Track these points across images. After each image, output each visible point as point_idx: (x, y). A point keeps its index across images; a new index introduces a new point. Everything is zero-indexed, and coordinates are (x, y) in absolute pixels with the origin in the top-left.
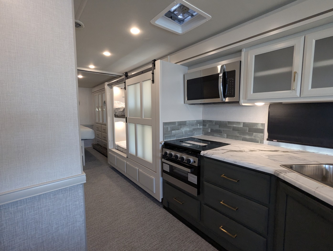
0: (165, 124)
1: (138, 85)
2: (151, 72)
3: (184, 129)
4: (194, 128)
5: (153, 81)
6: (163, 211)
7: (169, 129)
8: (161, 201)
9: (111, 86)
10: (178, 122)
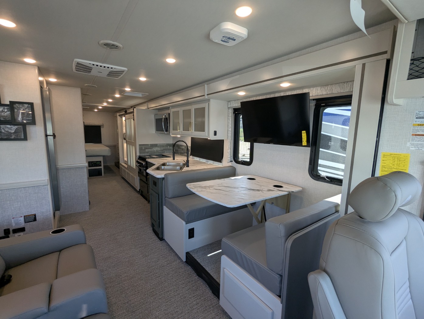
0: (140, 145)
1: (130, 119)
2: (133, 114)
3: (155, 149)
4: (164, 148)
5: (134, 119)
6: (139, 196)
7: (143, 148)
8: (138, 190)
9: (121, 116)
10: (150, 144)
